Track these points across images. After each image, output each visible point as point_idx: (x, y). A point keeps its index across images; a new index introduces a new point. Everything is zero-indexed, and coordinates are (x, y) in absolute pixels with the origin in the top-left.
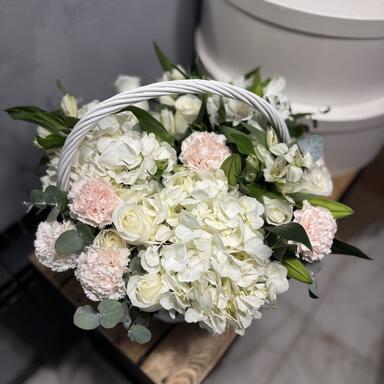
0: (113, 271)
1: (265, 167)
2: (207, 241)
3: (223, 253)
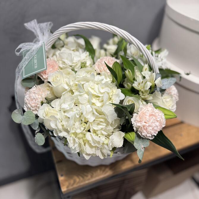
1: (136, 81)
2: (85, 99)
3: (91, 106)
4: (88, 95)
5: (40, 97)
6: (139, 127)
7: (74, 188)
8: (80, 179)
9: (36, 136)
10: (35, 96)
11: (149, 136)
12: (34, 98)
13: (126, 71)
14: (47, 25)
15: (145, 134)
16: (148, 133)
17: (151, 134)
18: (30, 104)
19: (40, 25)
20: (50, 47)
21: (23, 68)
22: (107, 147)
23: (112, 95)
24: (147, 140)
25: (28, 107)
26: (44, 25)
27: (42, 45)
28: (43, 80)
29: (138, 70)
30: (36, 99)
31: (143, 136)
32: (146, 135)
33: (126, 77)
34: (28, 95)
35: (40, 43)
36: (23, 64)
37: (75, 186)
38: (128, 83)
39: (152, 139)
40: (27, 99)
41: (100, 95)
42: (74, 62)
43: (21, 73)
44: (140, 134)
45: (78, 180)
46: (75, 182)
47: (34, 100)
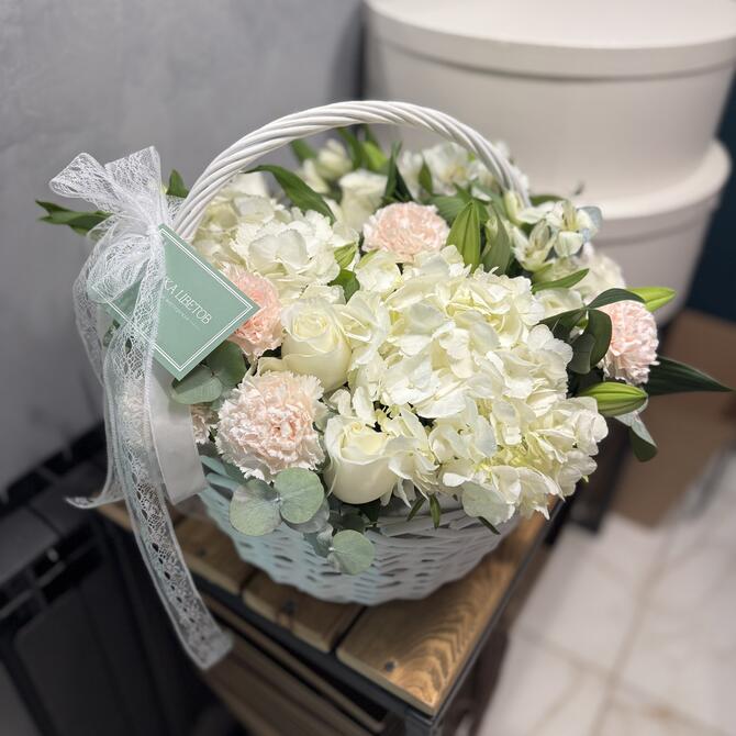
0: (296, 409)
1: (514, 246)
8: (450, 641)
27: (164, 236)
46: (442, 657)
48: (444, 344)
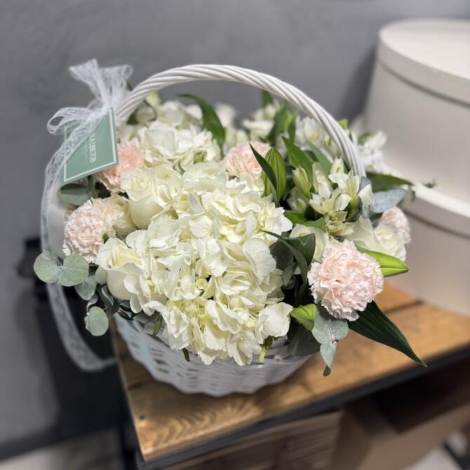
1: (317, 194)
2: (205, 226)
3: (217, 242)
4: (212, 218)
5: (101, 223)
6: (325, 290)
7: (169, 447)
8: (184, 427)
9: (88, 314)
10: (91, 222)
11: (348, 313)
12: (89, 227)
13: (294, 171)
14: (119, 72)
15: (339, 307)
16: (344, 306)
17: (352, 308)
18: (78, 240)
19: (103, 71)
20: (125, 118)
21: (64, 162)
22: (253, 336)
23: (264, 222)
24: (341, 322)
25: (74, 246)
26: (112, 71)
27: (108, 113)
28: (108, 188)
29: (322, 172)
30: (92, 228)
31: (334, 312)
32: (341, 310)
33: (294, 185)
34: (73, 221)
35: (104, 110)
36: (64, 154)
37: (174, 441)
38: (300, 200)
39: (354, 320)
40: (72, 230)
41: (238, 219)
42: (179, 151)
43: (58, 172)
44: (326, 307)
45: (179, 428)
46: (172, 432)
47: (88, 231)
48: (191, 223)
